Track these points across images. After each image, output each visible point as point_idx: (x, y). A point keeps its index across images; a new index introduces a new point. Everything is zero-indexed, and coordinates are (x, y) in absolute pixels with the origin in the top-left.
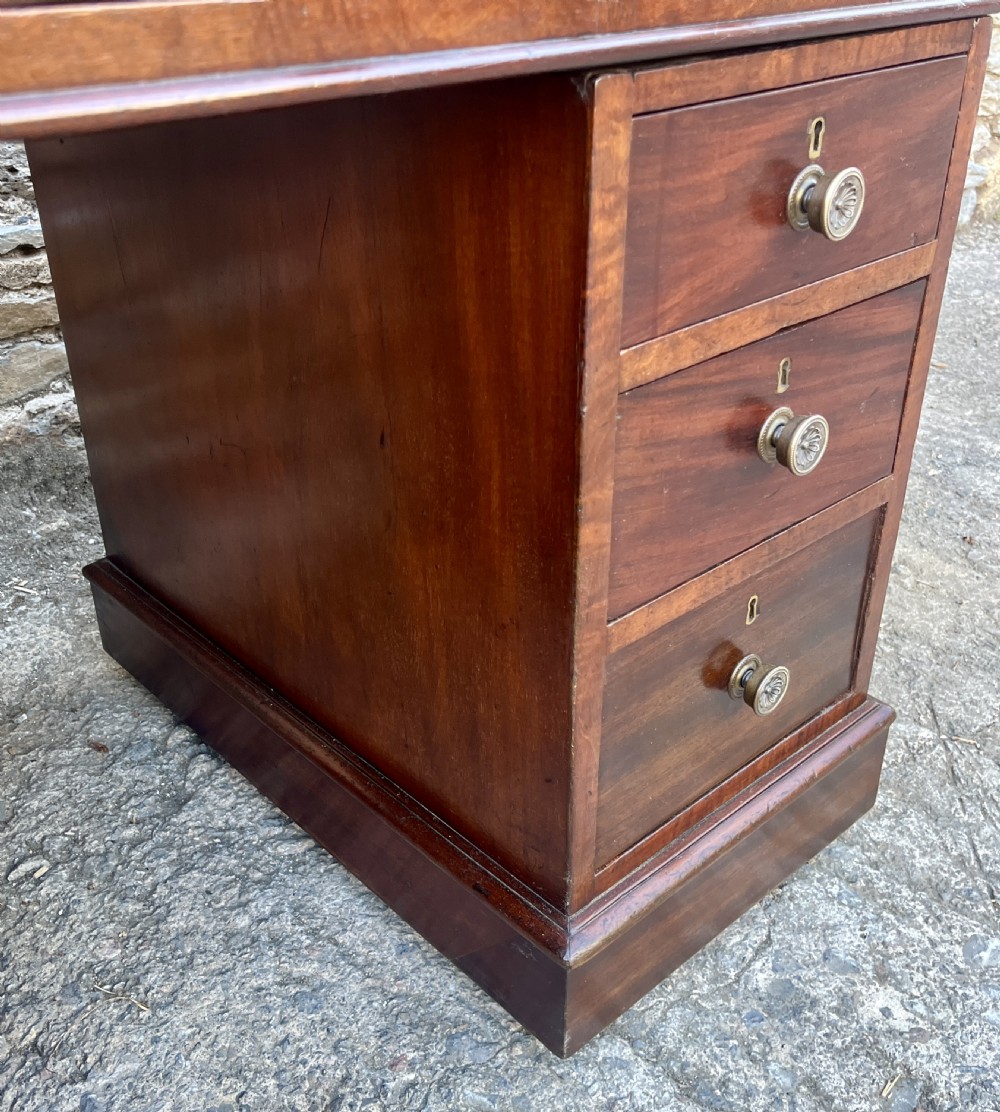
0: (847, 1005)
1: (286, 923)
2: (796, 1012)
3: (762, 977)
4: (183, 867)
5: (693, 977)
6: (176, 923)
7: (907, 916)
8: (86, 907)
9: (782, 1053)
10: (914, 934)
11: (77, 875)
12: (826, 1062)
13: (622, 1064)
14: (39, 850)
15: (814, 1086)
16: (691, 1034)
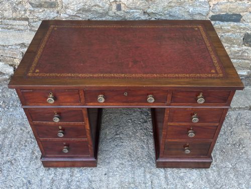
0: (187, 182)
1: (145, 140)
2: (182, 179)
3: (182, 175)
4: (141, 129)
5: (175, 170)
6: (137, 134)
7: (202, 180)
8: (131, 128)
9: (176, 181)
10: (201, 182)
11: (132, 124)
12: (179, 185)
13: (162, 172)
14: (131, 120)
15: (176, 185)
16: (170, 174)
